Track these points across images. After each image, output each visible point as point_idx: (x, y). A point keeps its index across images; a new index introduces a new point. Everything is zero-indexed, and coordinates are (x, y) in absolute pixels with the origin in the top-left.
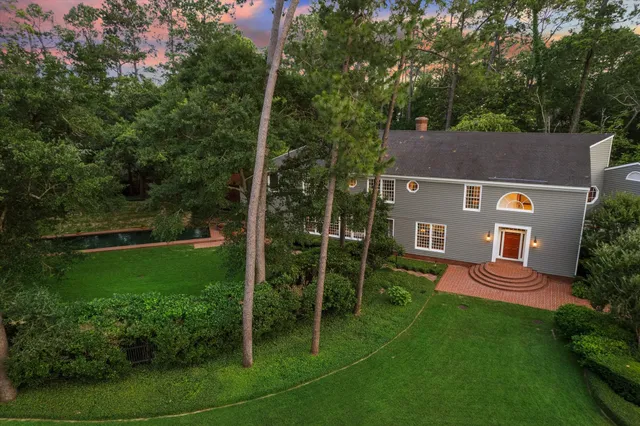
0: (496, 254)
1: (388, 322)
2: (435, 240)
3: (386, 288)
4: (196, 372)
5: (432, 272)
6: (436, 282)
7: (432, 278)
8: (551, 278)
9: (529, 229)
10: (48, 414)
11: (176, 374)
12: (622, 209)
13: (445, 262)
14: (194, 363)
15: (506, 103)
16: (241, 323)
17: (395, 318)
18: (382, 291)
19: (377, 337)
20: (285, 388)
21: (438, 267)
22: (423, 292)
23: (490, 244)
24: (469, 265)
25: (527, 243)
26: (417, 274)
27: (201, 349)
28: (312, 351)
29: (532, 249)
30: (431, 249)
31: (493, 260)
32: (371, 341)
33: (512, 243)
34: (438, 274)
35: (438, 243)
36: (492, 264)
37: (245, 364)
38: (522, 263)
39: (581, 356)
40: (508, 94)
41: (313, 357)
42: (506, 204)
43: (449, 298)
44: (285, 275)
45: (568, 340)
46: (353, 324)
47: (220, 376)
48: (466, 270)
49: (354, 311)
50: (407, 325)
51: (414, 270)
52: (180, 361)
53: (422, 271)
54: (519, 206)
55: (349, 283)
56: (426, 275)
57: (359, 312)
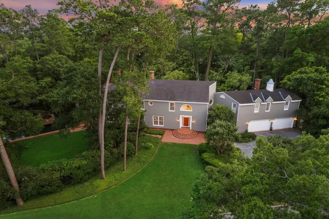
0: (181, 125)
1: (146, 156)
2: (160, 122)
3: (144, 143)
4: (86, 184)
5: (160, 135)
6: (161, 138)
7: (160, 137)
8: (199, 132)
9: (191, 117)
10: (40, 206)
11: (80, 185)
12: (217, 111)
13: (164, 130)
14: (86, 181)
15: (183, 63)
16: (100, 165)
17: (149, 154)
18: (143, 144)
19: (144, 162)
20: (118, 183)
21: (161, 132)
22: (157, 143)
23: (179, 123)
24: (172, 130)
25: (191, 121)
26: (155, 136)
27: (87, 176)
28: (124, 170)
29: (192, 123)
30: (159, 125)
31: (180, 128)
32: (142, 164)
33: (186, 121)
34: (162, 135)
35: (161, 123)
36: (180, 129)
37: (102, 178)
38: (189, 128)
39: (203, 159)
40: (184, 60)
41: (124, 172)
42: (183, 108)
43: (166, 144)
44: (110, 145)
45: (200, 155)
46: (135, 159)
47: (95, 183)
48: (171, 132)
49: (135, 154)
50: (153, 156)
51: (153, 134)
52: (81, 181)
53: (156, 134)
54: (188, 109)
55: (132, 145)
56: (158, 136)
57: (137, 154)
